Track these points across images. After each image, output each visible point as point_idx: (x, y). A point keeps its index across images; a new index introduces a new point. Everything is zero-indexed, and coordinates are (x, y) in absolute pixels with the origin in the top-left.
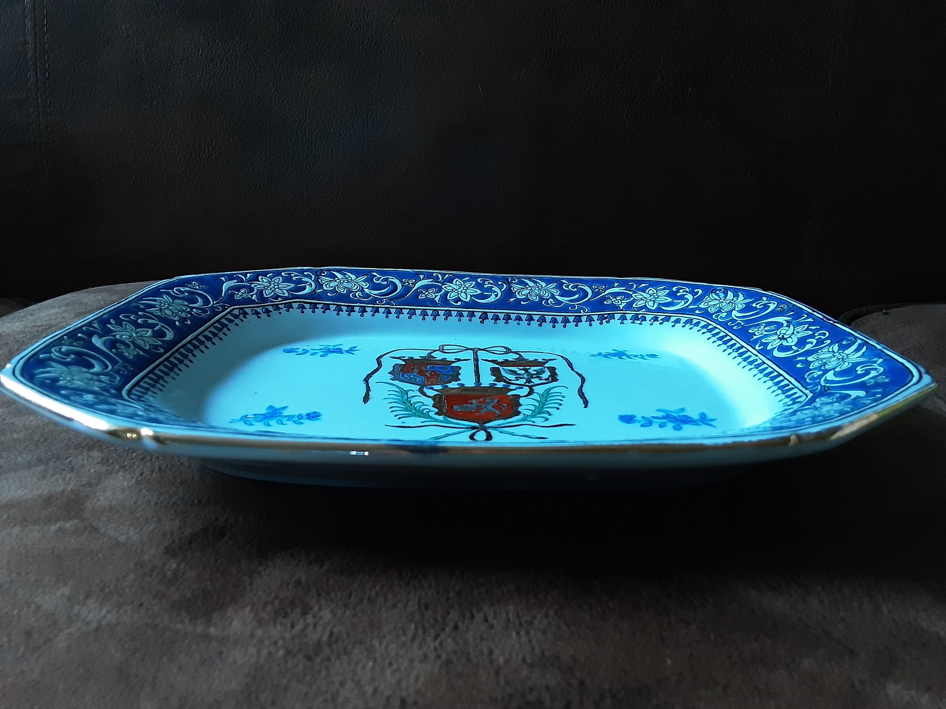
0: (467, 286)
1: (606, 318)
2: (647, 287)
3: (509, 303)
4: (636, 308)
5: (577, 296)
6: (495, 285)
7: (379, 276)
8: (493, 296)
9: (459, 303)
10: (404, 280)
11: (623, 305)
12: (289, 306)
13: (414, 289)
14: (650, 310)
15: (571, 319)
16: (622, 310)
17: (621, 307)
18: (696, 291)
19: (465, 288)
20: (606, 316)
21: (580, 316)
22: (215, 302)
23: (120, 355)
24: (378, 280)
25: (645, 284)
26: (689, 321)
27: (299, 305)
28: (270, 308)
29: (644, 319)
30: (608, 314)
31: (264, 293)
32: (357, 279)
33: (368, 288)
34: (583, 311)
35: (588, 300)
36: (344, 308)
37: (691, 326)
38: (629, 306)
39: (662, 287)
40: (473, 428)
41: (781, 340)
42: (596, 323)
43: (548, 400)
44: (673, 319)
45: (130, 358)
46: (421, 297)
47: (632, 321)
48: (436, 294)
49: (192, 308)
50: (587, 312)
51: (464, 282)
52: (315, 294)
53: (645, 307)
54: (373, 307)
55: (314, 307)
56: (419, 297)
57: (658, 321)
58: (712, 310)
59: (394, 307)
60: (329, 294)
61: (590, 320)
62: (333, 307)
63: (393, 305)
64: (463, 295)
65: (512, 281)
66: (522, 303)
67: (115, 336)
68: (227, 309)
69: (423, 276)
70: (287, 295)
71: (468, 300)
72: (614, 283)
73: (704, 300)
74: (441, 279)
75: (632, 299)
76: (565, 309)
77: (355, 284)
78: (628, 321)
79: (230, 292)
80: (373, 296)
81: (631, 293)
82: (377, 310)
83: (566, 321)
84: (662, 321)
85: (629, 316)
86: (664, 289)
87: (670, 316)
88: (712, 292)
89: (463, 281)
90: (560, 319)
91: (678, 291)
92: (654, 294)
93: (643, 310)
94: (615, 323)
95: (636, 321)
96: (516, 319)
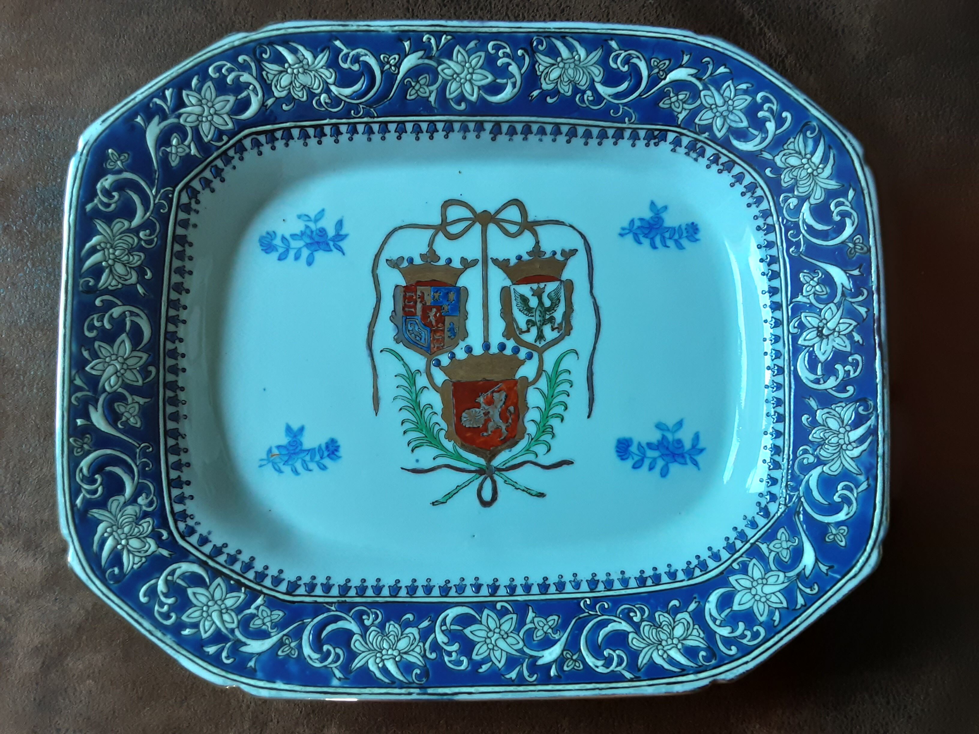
0: (474, 63)
1: (655, 137)
2: (724, 78)
3: (531, 100)
4: (699, 125)
5: (624, 86)
6: (513, 60)
7: (345, 51)
8: (509, 88)
9: (463, 106)
10: (382, 57)
11: (684, 113)
12: (240, 148)
13: (399, 77)
14: (713, 139)
15: (611, 132)
16: (679, 126)
17: (681, 117)
18: (784, 114)
19: (471, 70)
20: (656, 133)
21: (623, 129)
22: (154, 191)
23: (129, 430)
24: (345, 61)
25: (725, 68)
26: (752, 188)
27: (252, 140)
28: (219, 163)
29: (702, 154)
30: (660, 130)
31: (202, 133)
32: (316, 62)
33: (334, 84)
34: (629, 120)
35: (640, 95)
36: (311, 131)
37: (751, 201)
38: (689, 123)
39: (744, 86)
40: (480, 471)
41: (818, 336)
42: (641, 143)
43: (555, 395)
44: (737, 170)
45: (138, 425)
46: (410, 95)
47: (686, 150)
48: (431, 88)
49: (136, 231)
50: (632, 123)
51: (469, 53)
52: (267, 110)
53: (709, 128)
54: (349, 124)
55: (271, 136)
56: (408, 97)
57: (718, 165)
58: (786, 179)
59: (376, 120)
60: (285, 107)
61: (635, 137)
62: (296, 132)
63: (374, 117)
64: (467, 86)
65: (537, 45)
66: (549, 100)
67: (104, 390)
68: (172, 199)
69: (408, 42)
70: (230, 126)
71: (474, 98)
72: (683, 54)
73: (785, 147)
74: (435, 48)
75: (698, 102)
76: (603, 115)
77: (315, 76)
78: (682, 150)
79: (161, 154)
80: (345, 101)
81: (701, 88)
82: (353, 130)
83: (603, 135)
84: (721, 167)
85: (685, 141)
86: (746, 92)
87: (735, 163)
88: (801, 131)
89: (467, 52)
90: (595, 132)
91: (761, 108)
92: (730, 99)
93: (707, 134)
94: (665, 147)
95: (691, 153)
96: (537, 133)
